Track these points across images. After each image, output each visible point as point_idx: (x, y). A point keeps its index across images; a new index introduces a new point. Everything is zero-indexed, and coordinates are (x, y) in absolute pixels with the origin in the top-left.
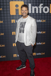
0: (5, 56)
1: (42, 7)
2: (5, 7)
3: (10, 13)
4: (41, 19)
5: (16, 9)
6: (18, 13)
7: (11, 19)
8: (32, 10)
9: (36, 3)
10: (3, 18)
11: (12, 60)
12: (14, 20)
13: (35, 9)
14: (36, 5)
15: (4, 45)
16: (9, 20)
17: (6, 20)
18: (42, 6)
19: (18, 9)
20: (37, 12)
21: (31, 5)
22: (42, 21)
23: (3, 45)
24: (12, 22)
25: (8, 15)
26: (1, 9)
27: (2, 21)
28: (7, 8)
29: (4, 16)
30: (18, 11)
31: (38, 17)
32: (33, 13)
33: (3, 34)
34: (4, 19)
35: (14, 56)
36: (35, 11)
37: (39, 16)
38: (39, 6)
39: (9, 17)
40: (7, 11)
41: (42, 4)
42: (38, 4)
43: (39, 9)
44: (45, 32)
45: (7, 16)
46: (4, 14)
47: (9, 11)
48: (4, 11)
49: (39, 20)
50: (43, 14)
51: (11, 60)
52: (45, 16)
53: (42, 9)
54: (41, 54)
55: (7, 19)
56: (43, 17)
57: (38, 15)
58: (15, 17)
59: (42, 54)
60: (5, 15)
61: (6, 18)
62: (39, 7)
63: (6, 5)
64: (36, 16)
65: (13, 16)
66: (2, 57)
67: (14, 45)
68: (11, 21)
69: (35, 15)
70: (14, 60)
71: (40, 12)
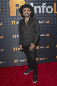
0: (5, 62)
2: (4, 7)
3: (9, 14)
4: (45, 20)
5: (16, 9)
7: (10, 20)
12: (14, 22)
14: (39, 5)
16: (9, 22)
17: (5, 22)
18: (45, 5)
21: (33, 5)
22: (46, 22)
24: (12, 24)
26: (0, 9)
27: (1, 23)
28: (6, 8)
33: (3, 37)
34: (3, 20)
36: (37, 10)
37: (42, 16)
38: (42, 6)
40: (6, 11)
41: (45, 4)
42: (40, 3)
43: (42, 8)
44: (48, 34)
45: (7, 17)
47: (8, 11)
49: (42, 22)
50: (46, 15)
51: (12, 66)
52: (48, 16)
53: (45, 9)
54: (44, 59)
55: (7, 20)
56: (46, 18)
57: (40, 15)
58: (15, 18)
60: (5, 16)
61: (5, 19)
62: (42, 7)
64: (39, 16)
65: (13, 17)
66: (2, 62)
67: (15, 50)
68: (11, 23)
70: (15, 66)
71: (43, 12)
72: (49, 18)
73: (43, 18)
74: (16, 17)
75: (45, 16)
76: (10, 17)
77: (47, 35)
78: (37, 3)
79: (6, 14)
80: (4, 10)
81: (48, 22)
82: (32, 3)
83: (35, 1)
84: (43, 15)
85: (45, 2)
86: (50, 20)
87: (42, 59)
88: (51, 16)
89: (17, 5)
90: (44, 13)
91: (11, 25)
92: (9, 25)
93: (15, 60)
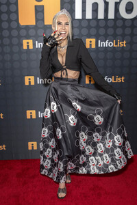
0: (4, 146)
3: (17, 20)
4: (114, 37)
5: (36, 6)
6: (43, 20)
7: (20, 38)
11: (24, 158)
12: (31, 41)
16: (15, 41)
17: (6, 41)
19: (43, 6)
20: (101, 16)
22: (116, 44)
24: (25, 47)
25: (14, 25)
30: (43, 11)
31: (102, 31)
32: (89, 20)
35: (30, 148)
36: (93, 11)
37: (106, 27)
39: (14, 33)
40: (9, 12)
43: (106, 4)
45: (10, 29)
47: (15, 12)
49: (107, 42)
50: (119, 23)
52: (124, 27)
53: (117, 5)
55: (10, 37)
56: (119, 31)
58: (32, 32)
60: (5, 25)
65: (27, 28)
67: (31, 116)
68: (22, 45)
69: (94, 24)
70: (30, 158)
71: (111, 16)
72: (128, 31)
73: (110, 31)
74: (36, 27)
75: (115, 27)
76: (19, 27)
77: (121, 80)
79: (9, 21)
80: (4, 8)
81: (125, 42)
86: (129, 38)
88: (132, 27)
90: (113, 18)
91: (21, 51)
92: (15, 49)
93: (30, 144)
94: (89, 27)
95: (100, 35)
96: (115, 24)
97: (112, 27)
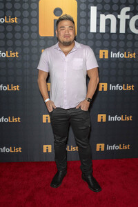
0: (20, 149)
1: (128, 17)
2: (26, 14)
3: (37, 32)
4: (125, 49)
5: (55, 20)
7: (39, 48)
8: (98, 25)
9: (111, 4)
10: (18, 43)
11: (39, 161)
13: (108, 22)
14: (111, 12)
15: (19, 118)
17: (27, 50)
18: (127, 13)
20: (113, 30)
21: (98, 11)
22: (127, 55)
23: (16, 117)
25: (34, 36)
26: (16, 19)
27: (17, 53)
28: (30, 17)
29: (22, 39)
31: (114, 44)
33: (18, 87)
34: (22, 47)
35: (45, 151)
36: (106, 26)
37: (118, 40)
38: (119, 14)
39: (34, 43)
40: (30, 25)
41: (128, 9)
42: (115, 7)
43: (118, 20)
44: (133, 86)
45: (30, 39)
46: (22, 32)
47: (35, 25)
48: (21, 25)
49: (118, 54)
50: (130, 37)
51: (36, 159)
53: (127, 21)
54: (118, 147)
55: (30, 47)
56: (129, 44)
57: (114, 38)
59: (122, 147)
60: (26, 36)
61: (26, 43)
62: (119, 16)
63: (30, 10)
64: (110, 40)
65: (46, 39)
66: (13, 150)
67: (47, 120)
69: (107, 37)
70: (45, 161)
72: (137, 44)
73: (122, 44)
74: (54, 39)
75: (126, 40)
76: (39, 38)
77: (131, 88)
78: (107, 7)
79: (30, 32)
80: (26, 21)
82: (95, 6)
83: (103, 3)
84: (122, 38)
85: (127, 5)
87: (114, 147)
89: (58, 11)
90: (124, 32)
93: (45, 147)
94: (102, 40)
95: (112, 47)
96: (126, 37)
97: (123, 41)
